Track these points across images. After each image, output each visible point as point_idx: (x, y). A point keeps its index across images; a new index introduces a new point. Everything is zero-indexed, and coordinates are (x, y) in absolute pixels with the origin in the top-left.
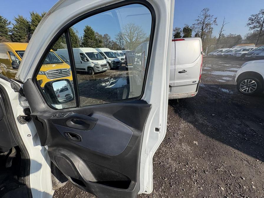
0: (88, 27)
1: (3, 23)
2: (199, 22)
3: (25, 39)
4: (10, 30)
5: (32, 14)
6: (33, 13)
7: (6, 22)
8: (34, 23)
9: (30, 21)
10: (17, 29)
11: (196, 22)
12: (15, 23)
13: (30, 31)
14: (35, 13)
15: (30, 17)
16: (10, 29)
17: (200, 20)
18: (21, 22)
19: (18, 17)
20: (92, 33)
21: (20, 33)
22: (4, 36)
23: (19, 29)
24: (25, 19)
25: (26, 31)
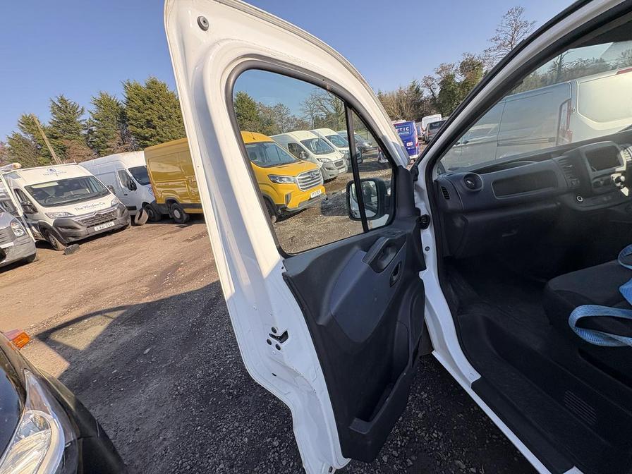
0: (241, 95)
1: (70, 113)
2: (500, 42)
3: (114, 138)
4: (84, 126)
5: (127, 87)
6: (129, 84)
7: (77, 109)
8: (133, 104)
9: (124, 100)
10: (98, 120)
11: (494, 45)
12: (93, 109)
13: (124, 122)
14: (132, 83)
15: (123, 91)
16: (83, 123)
17: (502, 37)
18: (106, 105)
19: (98, 97)
20: (252, 106)
21: (104, 128)
22: (74, 139)
23: (102, 121)
24: (112, 99)
25: (115, 122)
